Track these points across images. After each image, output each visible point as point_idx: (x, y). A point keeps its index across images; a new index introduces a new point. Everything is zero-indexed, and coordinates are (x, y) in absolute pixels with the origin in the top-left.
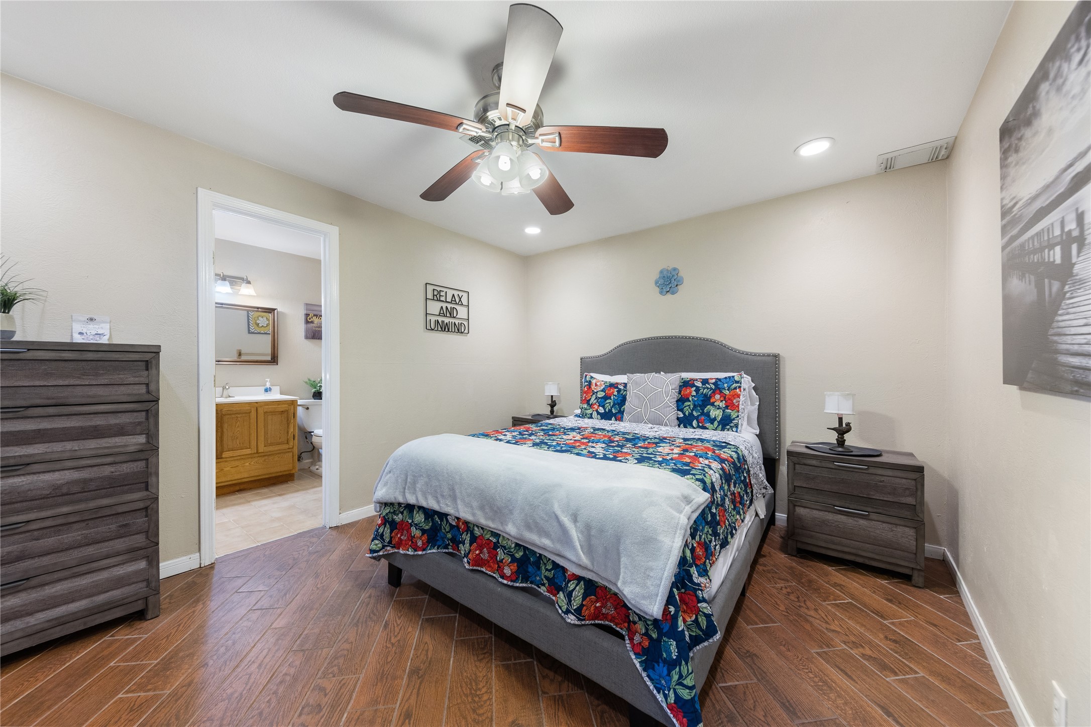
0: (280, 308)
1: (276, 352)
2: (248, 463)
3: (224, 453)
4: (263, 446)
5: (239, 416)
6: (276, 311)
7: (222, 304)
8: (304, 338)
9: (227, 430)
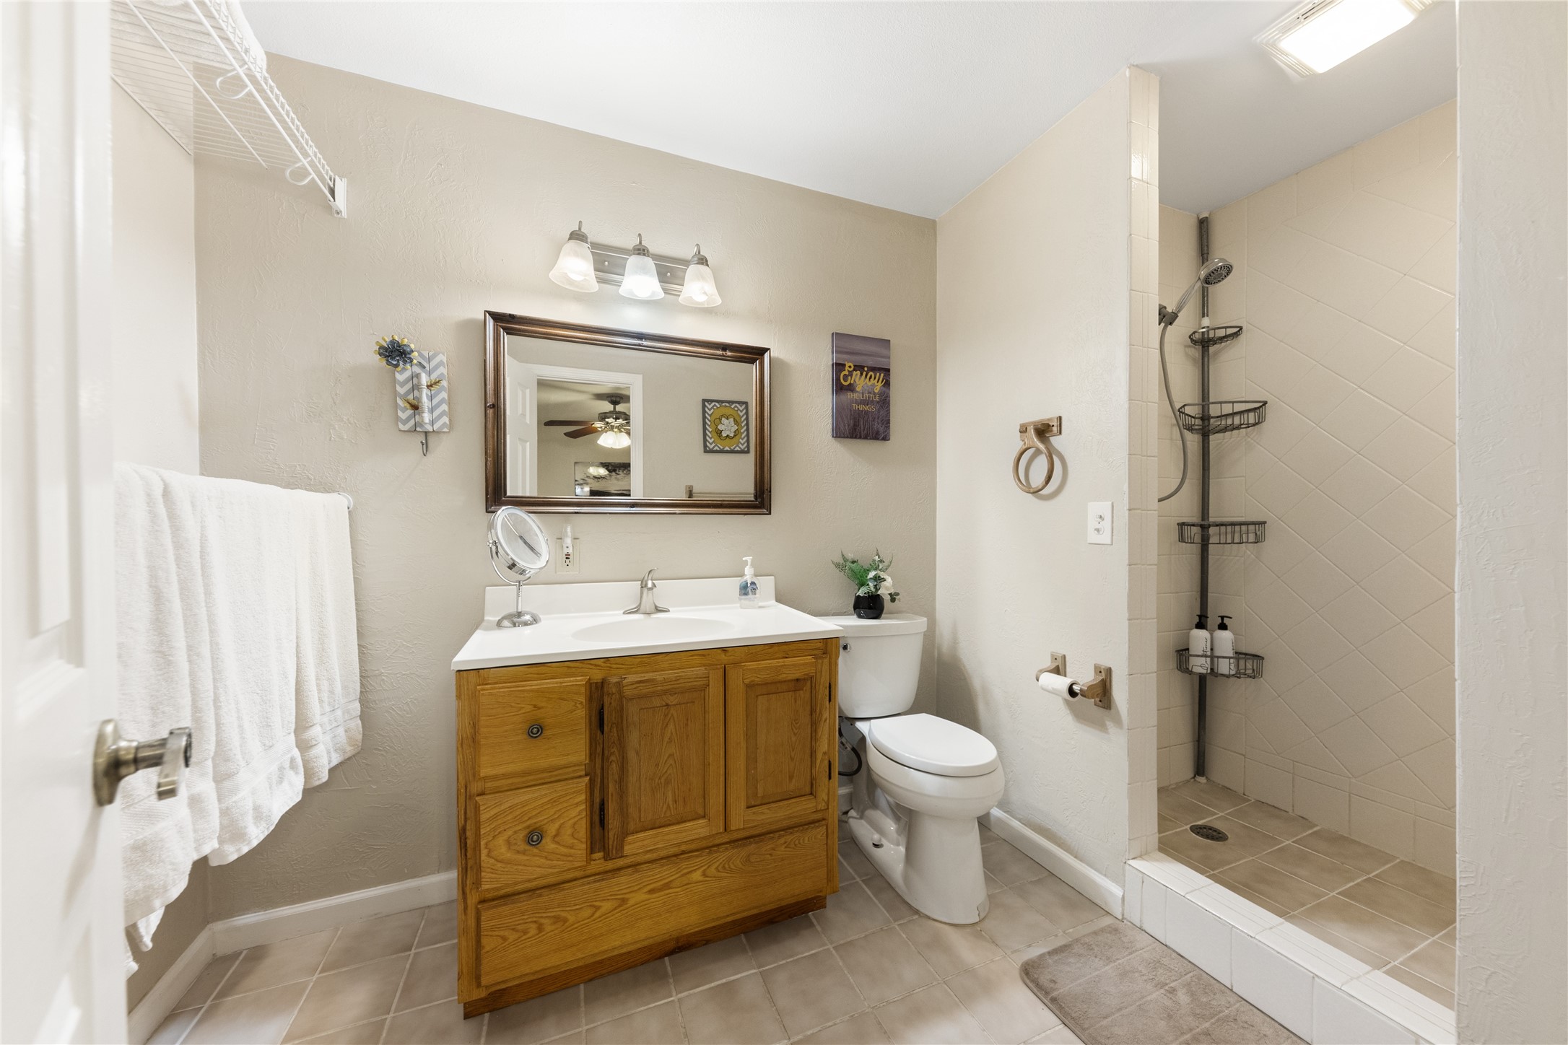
0: (777, 351)
1: (766, 475)
2: (699, 873)
3: (630, 838)
4: (743, 805)
5: (672, 700)
6: (766, 356)
7: (640, 336)
8: (830, 434)
9: (637, 753)
